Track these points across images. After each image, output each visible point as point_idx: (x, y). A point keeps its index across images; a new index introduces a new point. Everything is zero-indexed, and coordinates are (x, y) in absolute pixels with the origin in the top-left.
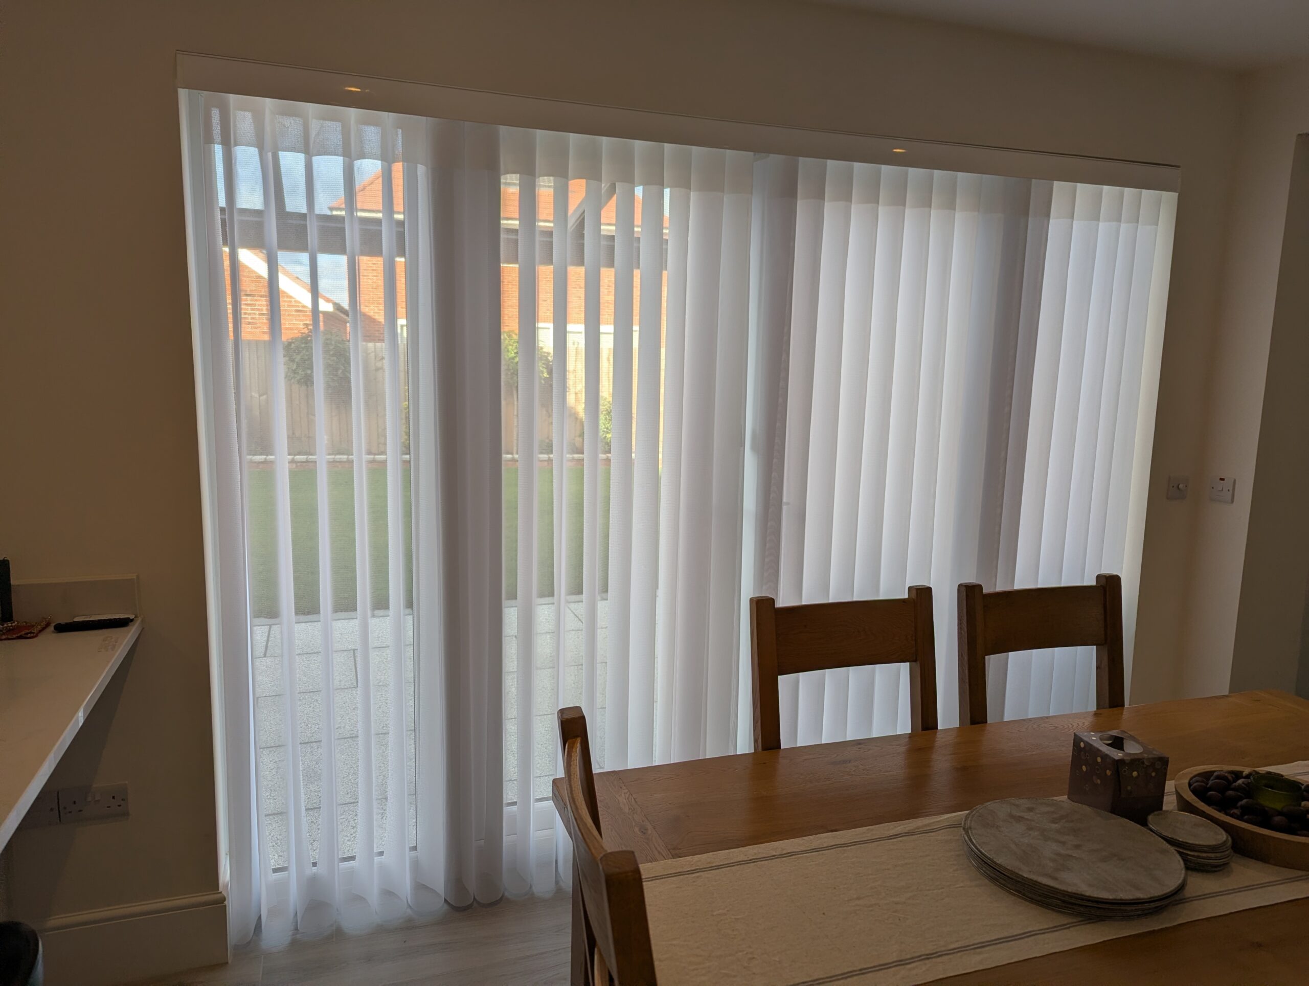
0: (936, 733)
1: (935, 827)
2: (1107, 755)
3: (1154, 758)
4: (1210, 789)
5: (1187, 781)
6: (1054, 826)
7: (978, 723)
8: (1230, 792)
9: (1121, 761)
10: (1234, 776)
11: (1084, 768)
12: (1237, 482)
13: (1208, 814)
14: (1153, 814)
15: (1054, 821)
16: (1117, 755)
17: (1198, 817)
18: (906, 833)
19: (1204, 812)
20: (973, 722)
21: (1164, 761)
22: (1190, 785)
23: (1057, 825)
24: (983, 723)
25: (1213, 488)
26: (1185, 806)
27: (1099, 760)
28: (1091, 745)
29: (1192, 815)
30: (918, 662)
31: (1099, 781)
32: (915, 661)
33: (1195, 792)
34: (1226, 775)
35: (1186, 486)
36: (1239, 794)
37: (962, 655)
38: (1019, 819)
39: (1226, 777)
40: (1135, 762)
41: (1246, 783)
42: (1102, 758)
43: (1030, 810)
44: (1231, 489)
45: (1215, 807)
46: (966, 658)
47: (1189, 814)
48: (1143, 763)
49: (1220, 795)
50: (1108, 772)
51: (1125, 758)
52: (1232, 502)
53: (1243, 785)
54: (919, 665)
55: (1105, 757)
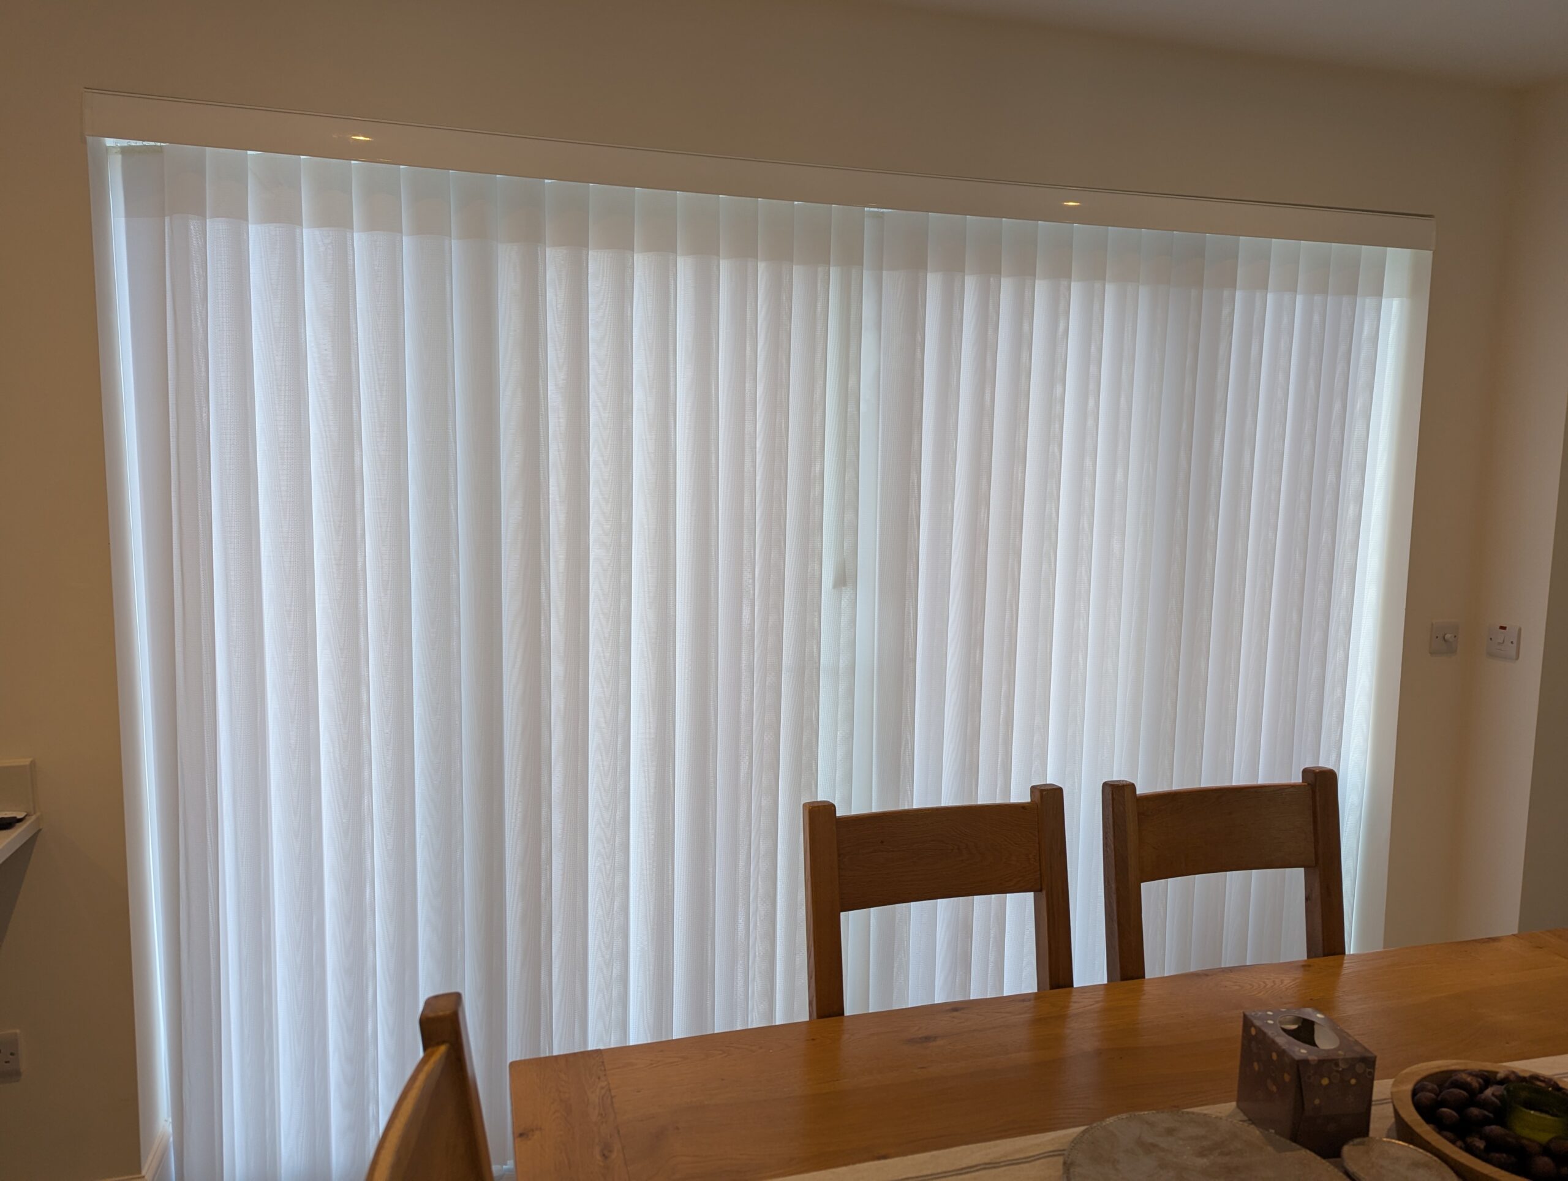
0: (1070, 993)
1: (1031, 1154)
2: (1284, 1051)
3: (1353, 1059)
4: (1443, 1103)
5: (1409, 1087)
6: (1203, 1162)
7: (1132, 978)
8: (1475, 1111)
9: (1305, 1062)
10: (1480, 1080)
11: (1256, 1066)
12: (1522, 632)
13: (1434, 1147)
14: (1351, 1143)
15: (1201, 1154)
16: (1301, 1051)
17: (1421, 1150)
18: (986, 1164)
19: (1429, 1143)
20: (1124, 978)
21: (1369, 1062)
22: (1414, 1093)
23: (1205, 1160)
24: (1137, 978)
25: (1491, 639)
26: (1404, 1132)
27: (1274, 1056)
28: (1264, 1034)
29: (1411, 1146)
30: (1044, 892)
31: (1274, 1089)
32: (1041, 890)
33: (1419, 1107)
34: (1469, 1079)
35: (1455, 637)
36: (1486, 1113)
37: (1109, 882)
38: (1150, 1148)
39: (1470, 1084)
40: (1327, 1064)
41: (1497, 1093)
42: (1278, 1055)
43: (1170, 1132)
44: (1515, 642)
45: (1448, 1134)
46: (1114, 886)
47: (1406, 1144)
48: (1337, 1065)
49: (1454, 1113)
50: (1287, 1078)
51: (1310, 1058)
52: (1517, 657)
53: (1494, 1099)
54: (1044, 896)
55: (1282, 1053)
